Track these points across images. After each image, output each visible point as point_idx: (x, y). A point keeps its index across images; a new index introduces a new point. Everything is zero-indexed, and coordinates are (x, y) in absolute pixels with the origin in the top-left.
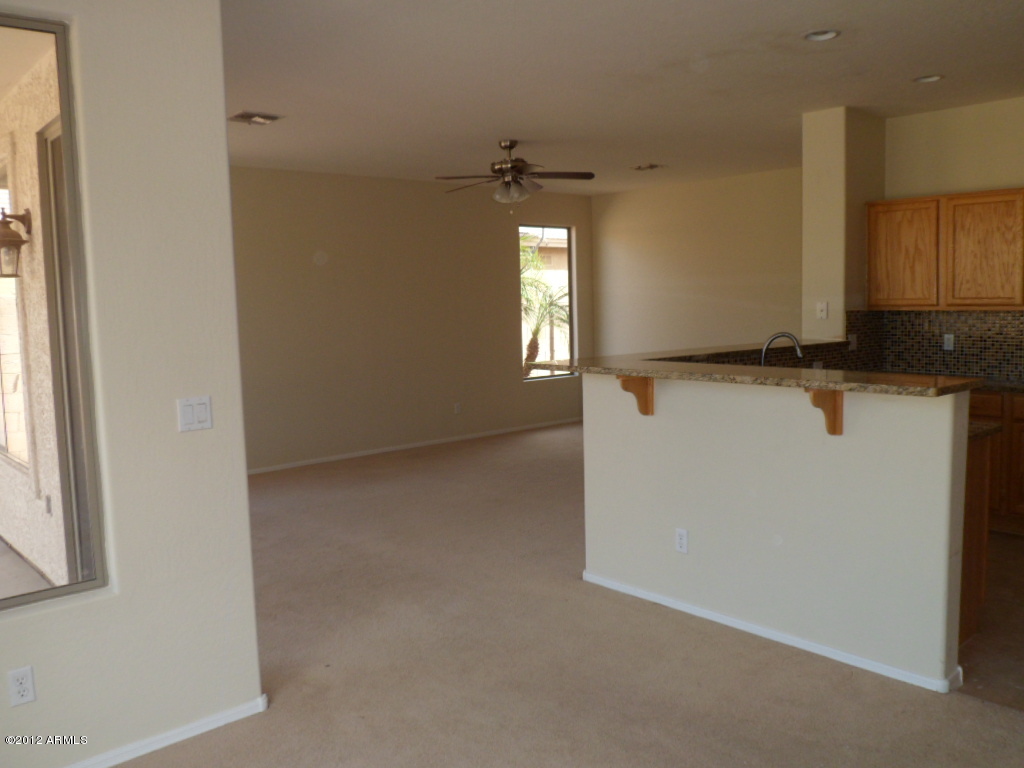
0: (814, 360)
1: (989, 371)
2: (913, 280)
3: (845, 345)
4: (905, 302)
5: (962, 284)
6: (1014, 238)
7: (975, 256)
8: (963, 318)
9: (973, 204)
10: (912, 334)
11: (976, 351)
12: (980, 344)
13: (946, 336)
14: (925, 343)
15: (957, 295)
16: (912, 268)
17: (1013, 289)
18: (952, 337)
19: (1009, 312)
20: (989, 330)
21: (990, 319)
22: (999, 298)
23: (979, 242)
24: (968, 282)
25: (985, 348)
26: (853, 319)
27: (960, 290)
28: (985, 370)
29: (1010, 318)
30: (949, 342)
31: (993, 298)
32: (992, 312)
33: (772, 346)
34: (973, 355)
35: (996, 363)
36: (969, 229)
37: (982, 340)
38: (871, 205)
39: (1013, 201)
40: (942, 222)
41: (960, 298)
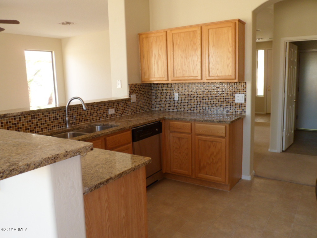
0: (109, 108)
1: (192, 109)
2: (158, 69)
3: (129, 100)
4: (155, 79)
5: (177, 70)
6: (197, 48)
7: (182, 57)
8: (182, 86)
9: (180, 33)
10: (163, 93)
11: (187, 101)
12: (189, 98)
13: (175, 94)
14: (168, 97)
15: (175, 76)
16: (157, 63)
17: (197, 72)
18: (177, 94)
19: (199, 83)
20: (192, 91)
21: (192, 86)
22: (192, 77)
23: (183, 51)
24: (179, 69)
25: (190, 99)
26: (133, 88)
27: (176, 73)
28: (190, 109)
29: (199, 86)
30: (176, 96)
31: (190, 77)
32: (193, 83)
33: (71, 104)
34: (186, 102)
35: (194, 106)
36: (179, 45)
37: (189, 96)
38: (140, 35)
39: (196, 31)
40: (168, 42)
41: (177, 77)
